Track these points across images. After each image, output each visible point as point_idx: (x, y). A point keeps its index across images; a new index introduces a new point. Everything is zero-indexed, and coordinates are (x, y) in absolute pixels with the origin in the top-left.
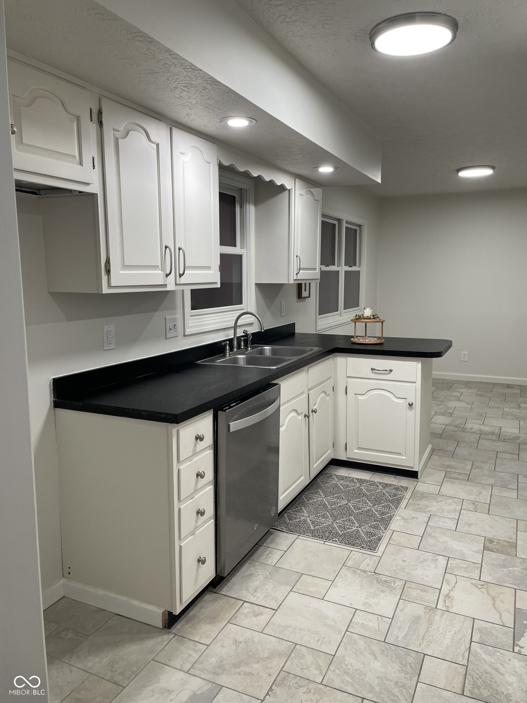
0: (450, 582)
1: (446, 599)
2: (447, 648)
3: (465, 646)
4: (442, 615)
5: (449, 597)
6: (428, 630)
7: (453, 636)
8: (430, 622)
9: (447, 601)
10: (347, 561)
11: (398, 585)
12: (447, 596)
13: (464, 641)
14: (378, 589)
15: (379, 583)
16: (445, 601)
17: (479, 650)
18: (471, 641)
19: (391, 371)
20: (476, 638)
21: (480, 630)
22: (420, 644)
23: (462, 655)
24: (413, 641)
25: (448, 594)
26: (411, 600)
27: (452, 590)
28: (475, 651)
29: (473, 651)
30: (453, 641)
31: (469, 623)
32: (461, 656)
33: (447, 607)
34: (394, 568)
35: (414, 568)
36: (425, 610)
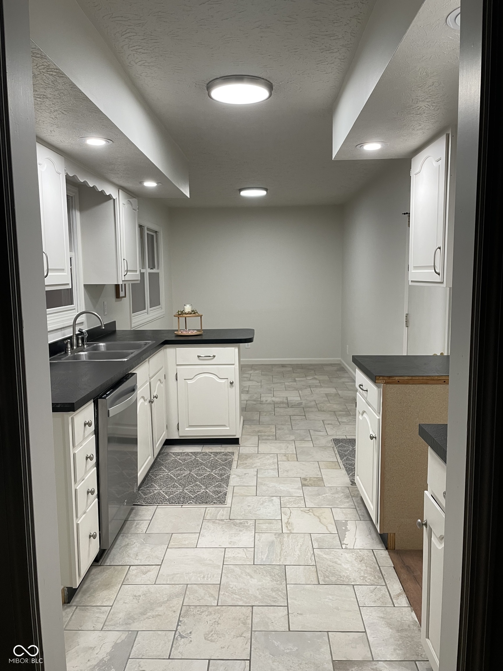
0: (286, 513)
1: (287, 525)
2: (299, 557)
3: (311, 553)
4: (288, 536)
5: (289, 523)
6: (282, 550)
7: (300, 548)
8: (281, 543)
9: (288, 526)
10: (205, 516)
11: (250, 524)
12: (288, 523)
13: (309, 550)
14: (237, 530)
15: (236, 526)
16: (287, 527)
17: (320, 553)
18: (313, 549)
19: (214, 356)
20: (316, 545)
21: (317, 540)
22: (280, 559)
23: (311, 559)
24: (274, 559)
25: (288, 522)
26: (263, 532)
27: (289, 518)
28: (318, 554)
29: (316, 554)
30: (301, 551)
31: (308, 537)
32: (310, 560)
33: (290, 530)
34: (243, 513)
35: (258, 509)
36: (275, 536)
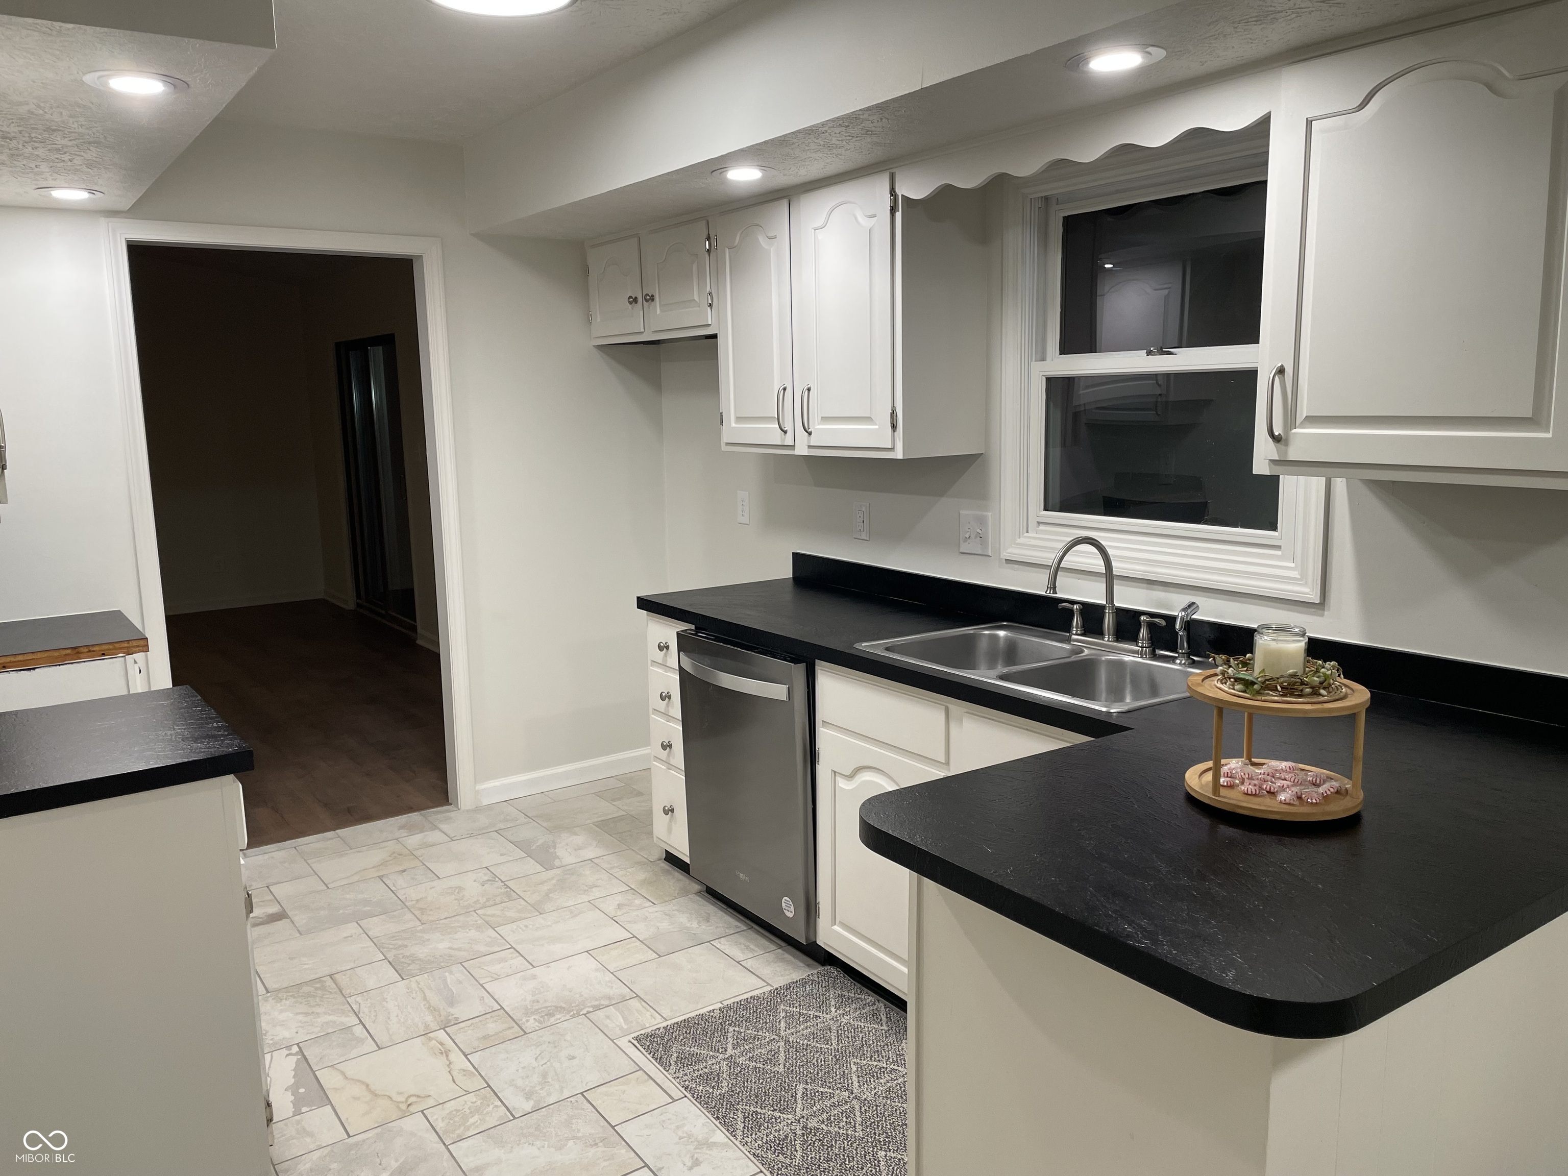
0: (465, 1075)
1: (443, 1048)
2: (384, 1000)
3: (363, 1013)
4: (427, 1026)
5: (442, 1053)
6: (425, 999)
7: (389, 1013)
8: (432, 1009)
9: (440, 1046)
10: (643, 1003)
11: (527, 1021)
12: (446, 1053)
13: (370, 1017)
14: (545, 1001)
15: (557, 1007)
16: (442, 1044)
17: (344, 1019)
18: (361, 1022)
20: (359, 1031)
21: (361, 1041)
22: (419, 984)
23: (360, 1004)
24: (430, 981)
25: (447, 1056)
26: (488, 1016)
27: (449, 1066)
28: (348, 1016)
29: (351, 1015)
30: (384, 1009)
31: (382, 1038)
32: (360, 1001)
33: (430, 1039)
34: (568, 1037)
35: (542, 1058)
36: (454, 1016)
